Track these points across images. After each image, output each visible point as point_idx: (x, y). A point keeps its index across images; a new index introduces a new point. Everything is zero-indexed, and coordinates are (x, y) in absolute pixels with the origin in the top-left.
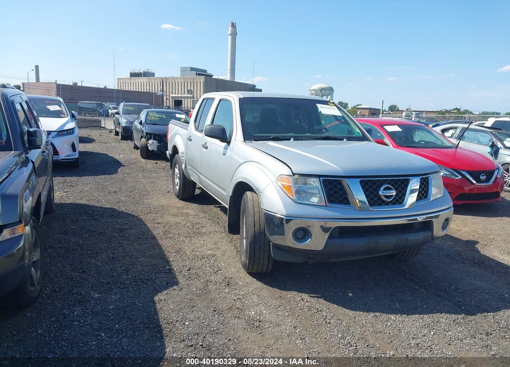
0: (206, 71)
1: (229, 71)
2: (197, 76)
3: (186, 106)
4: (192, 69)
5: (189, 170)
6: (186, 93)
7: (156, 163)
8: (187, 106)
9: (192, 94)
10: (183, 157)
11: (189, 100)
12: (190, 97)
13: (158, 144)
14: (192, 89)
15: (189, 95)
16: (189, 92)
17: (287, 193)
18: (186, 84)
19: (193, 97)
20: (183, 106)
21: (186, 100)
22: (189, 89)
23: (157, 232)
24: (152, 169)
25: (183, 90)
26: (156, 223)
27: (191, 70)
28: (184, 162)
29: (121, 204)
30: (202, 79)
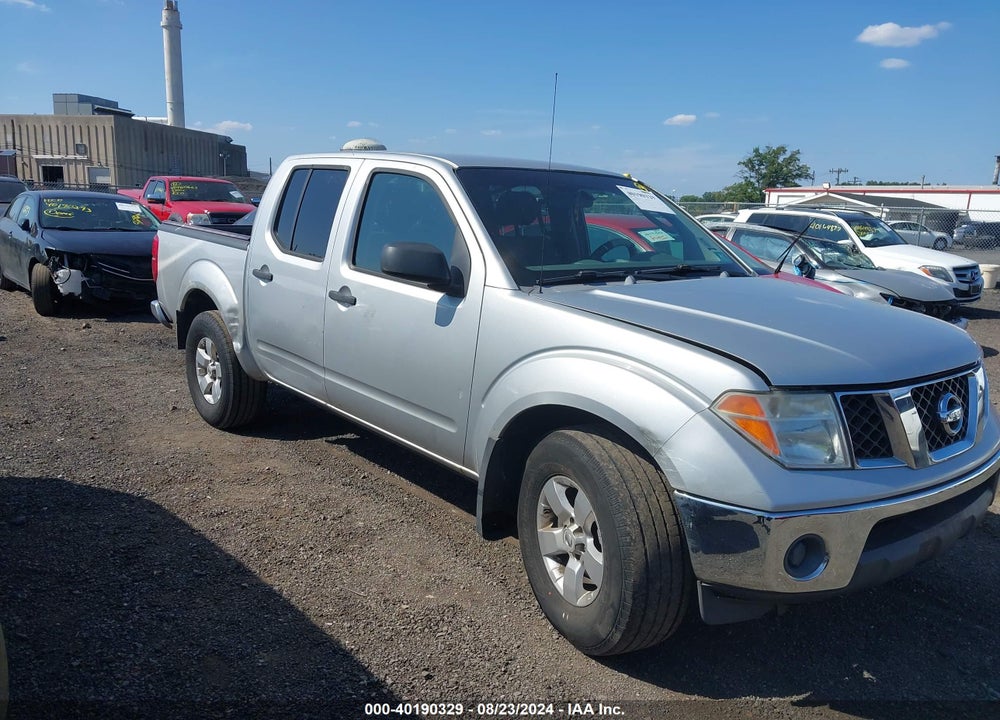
0: (115, 104)
1: (169, 106)
2: (96, 115)
3: (73, 182)
4: (83, 99)
5: (257, 356)
6: (71, 149)
7: (88, 326)
8: (76, 181)
9: (86, 153)
10: (234, 320)
11: (80, 167)
12: (82, 161)
13: (85, 279)
14: (86, 142)
15: (79, 157)
16: (78, 149)
17: (758, 443)
18: (70, 132)
19: (90, 161)
20: (66, 180)
21: (72, 167)
22: (78, 142)
23: (233, 546)
24: (88, 345)
25: (63, 143)
26: (212, 516)
27: (79, 102)
28: (240, 334)
29: (67, 461)
30: (108, 121)
